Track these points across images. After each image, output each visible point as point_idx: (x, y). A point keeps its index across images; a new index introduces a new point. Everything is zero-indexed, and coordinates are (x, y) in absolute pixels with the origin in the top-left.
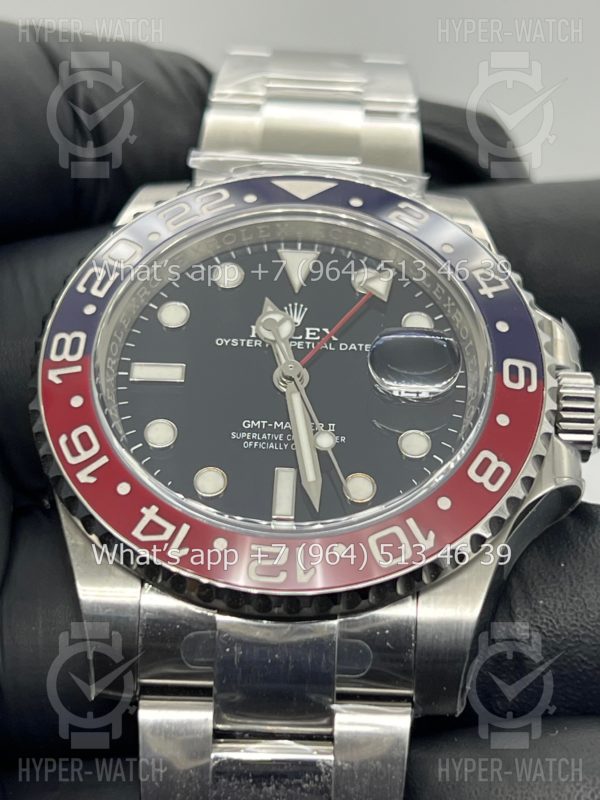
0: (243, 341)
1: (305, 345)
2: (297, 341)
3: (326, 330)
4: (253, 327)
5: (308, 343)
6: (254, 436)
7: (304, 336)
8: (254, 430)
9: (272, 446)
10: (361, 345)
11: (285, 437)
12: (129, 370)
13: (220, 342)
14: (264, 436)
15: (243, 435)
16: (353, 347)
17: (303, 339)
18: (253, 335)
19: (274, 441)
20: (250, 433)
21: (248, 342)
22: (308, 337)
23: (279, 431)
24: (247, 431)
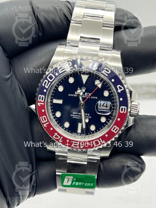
0: (73, 95)
1: (85, 97)
2: (84, 96)
3: (89, 93)
4: (76, 92)
5: (86, 96)
6: (75, 115)
7: (85, 94)
8: (75, 114)
9: (78, 118)
10: (95, 97)
11: (80, 116)
12: (53, 100)
13: (69, 95)
14: (77, 116)
15: (73, 115)
16: (94, 98)
17: (85, 95)
18: (75, 94)
19: (78, 117)
20: (74, 115)
21: (75, 95)
22: (86, 95)
23: (79, 115)
24: (74, 114)
